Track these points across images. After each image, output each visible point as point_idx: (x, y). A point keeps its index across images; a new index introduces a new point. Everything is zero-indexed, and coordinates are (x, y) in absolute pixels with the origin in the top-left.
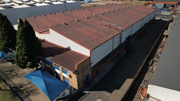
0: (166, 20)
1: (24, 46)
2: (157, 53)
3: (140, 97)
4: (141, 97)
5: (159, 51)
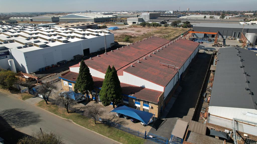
0: (209, 54)
1: (113, 87)
2: (207, 87)
3: (203, 119)
4: (204, 118)
5: (209, 85)
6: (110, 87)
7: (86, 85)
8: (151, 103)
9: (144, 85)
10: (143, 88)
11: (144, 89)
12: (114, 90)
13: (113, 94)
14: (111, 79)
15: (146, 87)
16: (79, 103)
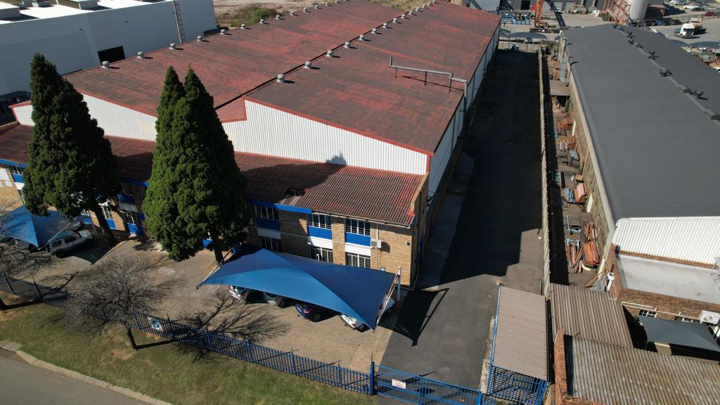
0: (529, 51)
1: (201, 170)
2: (558, 152)
3: (582, 269)
4: (585, 268)
5: (561, 144)
6: (183, 172)
7: (76, 175)
8: (381, 227)
9: (341, 154)
10: (335, 166)
11: (342, 171)
12: (207, 186)
13: (206, 202)
14: (187, 131)
15: (351, 162)
16: (63, 254)
